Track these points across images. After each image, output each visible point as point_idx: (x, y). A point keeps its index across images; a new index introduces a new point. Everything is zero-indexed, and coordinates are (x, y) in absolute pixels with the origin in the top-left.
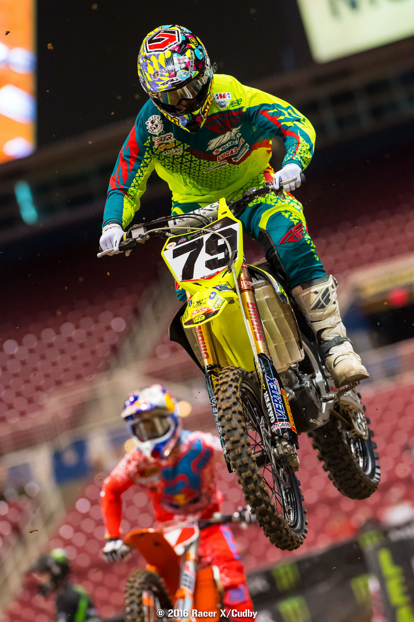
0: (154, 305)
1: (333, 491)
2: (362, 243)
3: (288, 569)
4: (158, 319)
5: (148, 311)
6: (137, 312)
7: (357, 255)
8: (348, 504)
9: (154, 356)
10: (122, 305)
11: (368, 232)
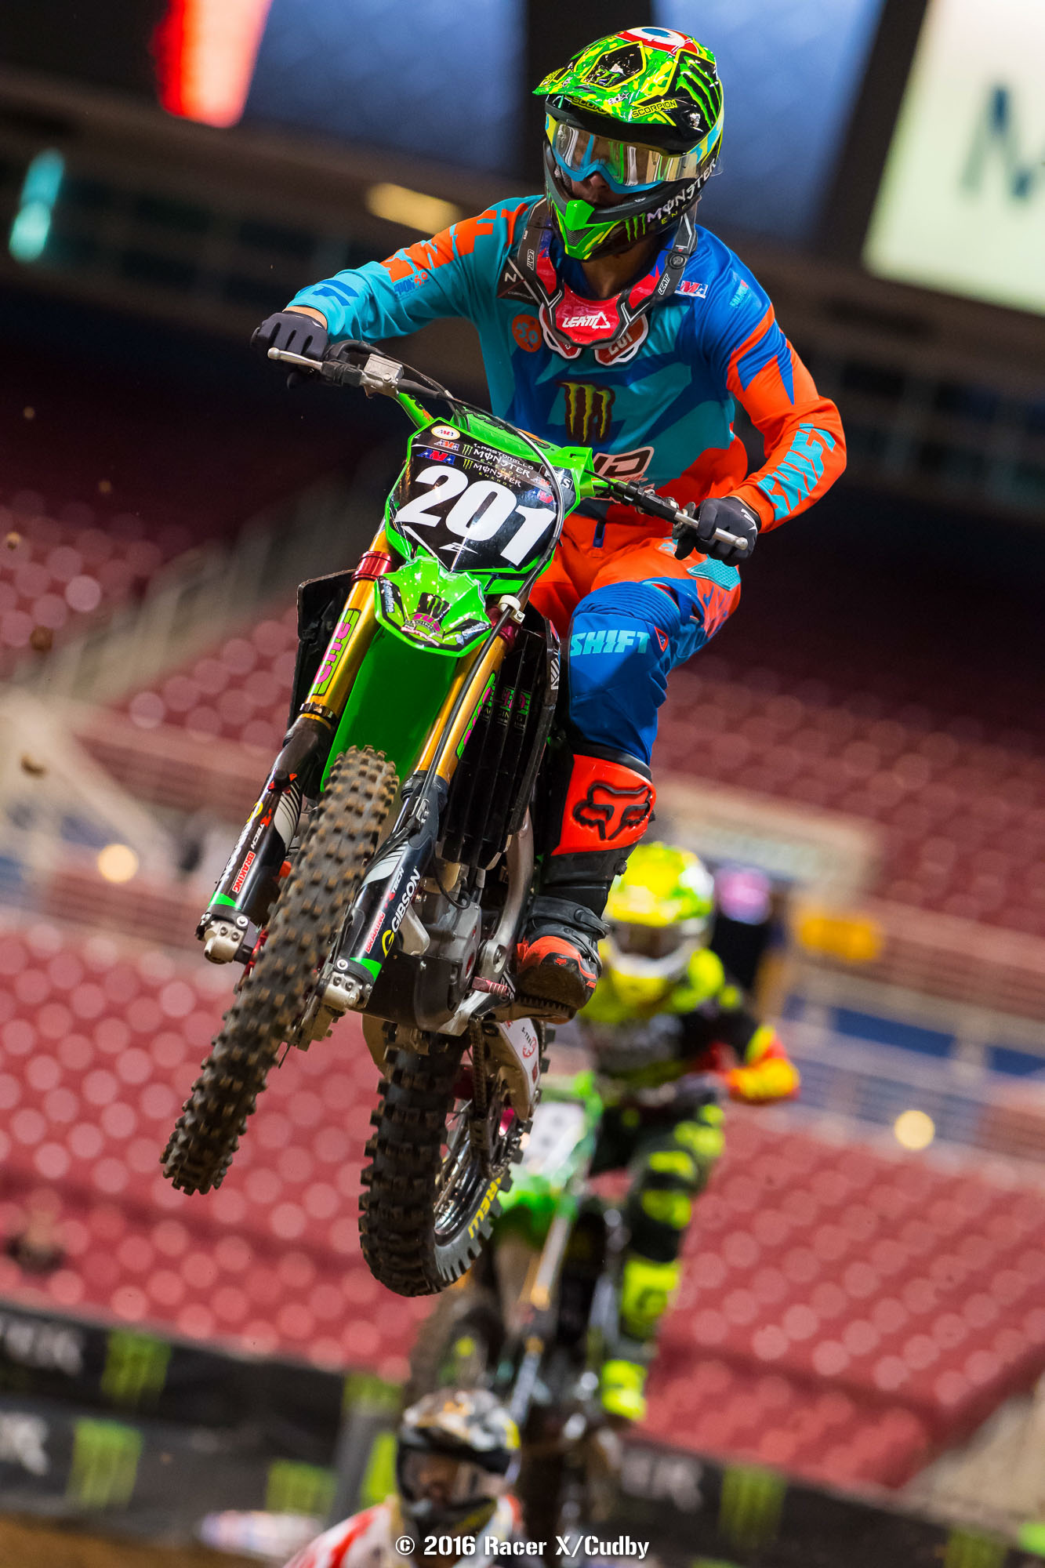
0: (189, 596)
1: (348, 1239)
2: (732, 726)
3: (148, 1351)
4: (179, 630)
5: (165, 603)
6: (140, 590)
7: (703, 748)
8: (363, 1286)
9: (122, 709)
10: (118, 554)
11: (756, 711)
